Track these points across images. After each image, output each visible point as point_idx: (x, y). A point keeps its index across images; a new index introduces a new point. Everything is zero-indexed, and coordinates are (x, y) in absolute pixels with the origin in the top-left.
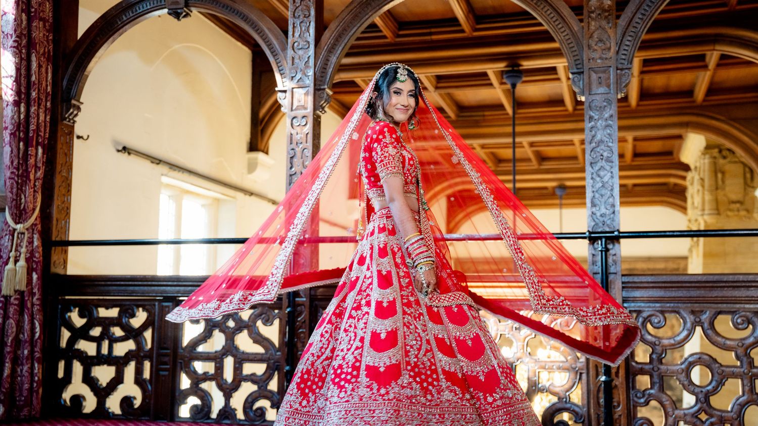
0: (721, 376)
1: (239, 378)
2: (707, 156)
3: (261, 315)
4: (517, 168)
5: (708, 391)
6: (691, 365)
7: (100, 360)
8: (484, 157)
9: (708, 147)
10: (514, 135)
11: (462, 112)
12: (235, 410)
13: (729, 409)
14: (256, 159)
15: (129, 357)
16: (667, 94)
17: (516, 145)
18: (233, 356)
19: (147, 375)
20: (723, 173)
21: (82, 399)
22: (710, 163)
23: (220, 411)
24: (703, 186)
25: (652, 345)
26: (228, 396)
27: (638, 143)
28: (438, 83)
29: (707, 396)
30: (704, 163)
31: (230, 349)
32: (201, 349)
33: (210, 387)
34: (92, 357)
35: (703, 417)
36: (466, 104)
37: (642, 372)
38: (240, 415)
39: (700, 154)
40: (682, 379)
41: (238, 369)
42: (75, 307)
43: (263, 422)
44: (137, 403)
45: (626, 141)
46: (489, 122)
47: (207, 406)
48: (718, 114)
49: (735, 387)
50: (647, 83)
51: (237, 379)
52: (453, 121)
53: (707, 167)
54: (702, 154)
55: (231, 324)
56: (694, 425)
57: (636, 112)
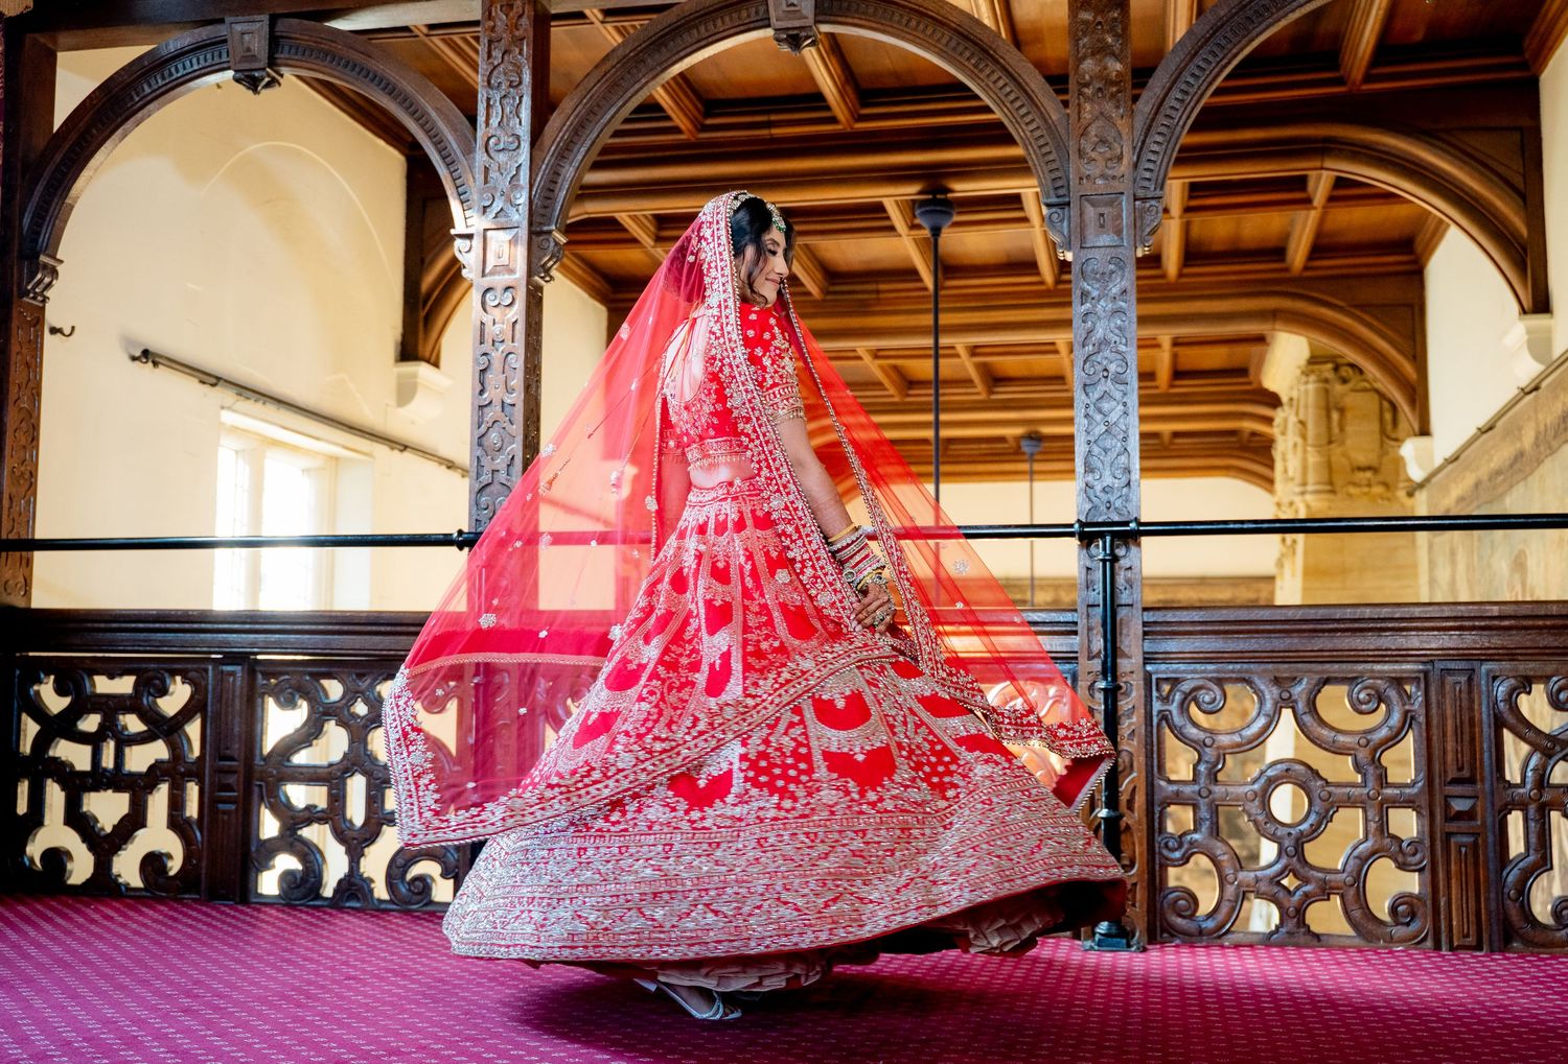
0: (1325, 803)
1: (377, 820)
2: (1312, 378)
4: (941, 399)
5: (1301, 832)
6: (1272, 783)
7: (99, 779)
8: (880, 376)
9: (1314, 360)
10: (937, 331)
11: (834, 284)
12: (372, 881)
13: (1339, 867)
14: (414, 376)
15: (156, 773)
16: (1236, 253)
17: (941, 352)
18: (364, 773)
19: (192, 810)
20: (1342, 411)
21: (65, 858)
22: (1317, 391)
23: (340, 882)
24: (1304, 437)
25: (1198, 746)
26: (355, 852)
27: (1180, 350)
29: (1300, 843)
30: (1306, 392)
31: (359, 760)
32: (301, 758)
33: (320, 836)
34: (83, 774)
35: (1291, 883)
36: (843, 268)
37: (1179, 800)
38: (381, 892)
39: (1298, 372)
40: (1253, 811)
41: (374, 800)
42: (47, 675)
43: (426, 905)
44: (175, 866)
45: (1158, 346)
46: (889, 305)
47: (314, 871)
48: (1332, 295)
49: (1350, 825)
50: (1195, 231)
51: (373, 821)
52: (815, 301)
53: (1311, 399)
54: (1303, 373)
55: (361, 709)
56: (1273, 899)
57: (1177, 290)
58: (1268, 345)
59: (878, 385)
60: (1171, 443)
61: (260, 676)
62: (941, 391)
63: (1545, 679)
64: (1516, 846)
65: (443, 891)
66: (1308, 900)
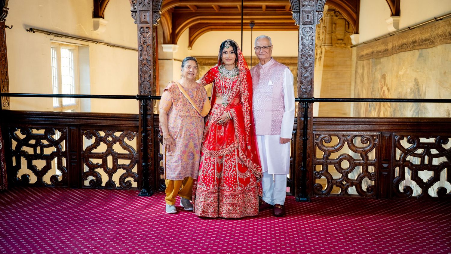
0: (354, 164)
1: (116, 167)
3: (127, 135)
5: (348, 171)
6: (341, 160)
7: (36, 156)
12: (115, 182)
13: (356, 179)
15: (53, 156)
18: (112, 155)
19: (64, 164)
21: (28, 176)
23: (107, 183)
25: (324, 151)
26: (110, 175)
29: (347, 173)
31: (110, 151)
32: (94, 151)
33: (100, 171)
34: (31, 155)
35: (344, 183)
37: (319, 163)
38: (118, 185)
40: (337, 166)
41: (115, 162)
42: (18, 128)
43: (130, 188)
44: (60, 179)
47: (99, 180)
49: (359, 170)
51: (115, 168)
55: (110, 139)
56: (340, 187)
61: (81, 130)
63: (407, 136)
64: (397, 174)
65: (135, 185)
66: (348, 186)
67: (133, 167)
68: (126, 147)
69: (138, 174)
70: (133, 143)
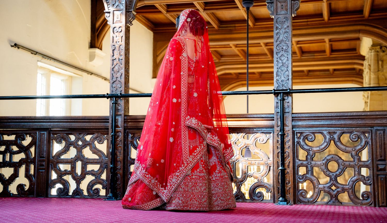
0: (343, 166)
1: (85, 173)
2: (373, 51)
3: (97, 138)
5: (337, 174)
6: (328, 161)
7: (5, 164)
8: (238, 53)
9: (374, 45)
10: (248, 39)
11: (222, 25)
12: (83, 190)
13: (347, 184)
14: (94, 52)
15: (21, 162)
16: (347, 12)
17: (249, 45)
18: (81, 161)
19: (32, 172)
20: (382, 61)
22: (374, 55)
23: (74, 191)
24: (370, 69)
25: (308, 151)
26: (78, 183)
27: (333, 43)
28: (205, 6)
29: (336, 177)
30: (371, 55)
31: (80, 157)
32: (62, 157)
33: (69, 178)
35: (334, 188)
36: (224, 19)
37: (302, 165)
38: (85, 193)
39: (369, 49)
40: (323, 168)
41: (84, 167)
43: (98, 196)
44: (27, 188)
45: (325, 42)
46: (238, 31)
47: (67, 188)
48: (377, 24)
50: (333, 6)
51: (83, 173)
52: (216, 30)
53: (372, 58)
54: (370, 49)
55: (80, 143)
56: (329, 193)
57: (327, 24)
58: (361, 41)
59: (237, 56)
60: (333, 73)
61: (52, 134)
62: (249, 58)
65: (103, 192)
66: (338, 193)
67: (102, 172)
68: (95, 151)
69: (107, 180)
70: (103, 147)
